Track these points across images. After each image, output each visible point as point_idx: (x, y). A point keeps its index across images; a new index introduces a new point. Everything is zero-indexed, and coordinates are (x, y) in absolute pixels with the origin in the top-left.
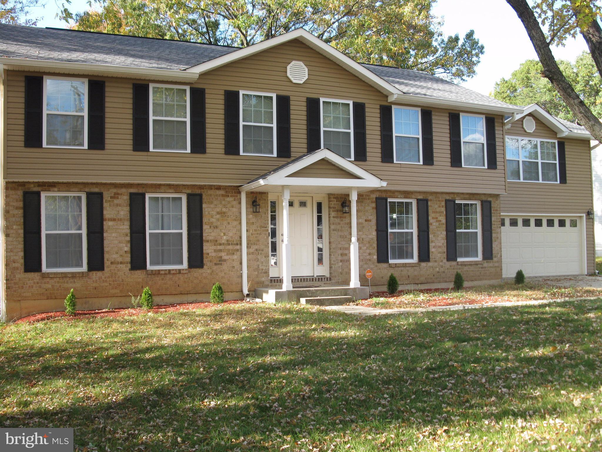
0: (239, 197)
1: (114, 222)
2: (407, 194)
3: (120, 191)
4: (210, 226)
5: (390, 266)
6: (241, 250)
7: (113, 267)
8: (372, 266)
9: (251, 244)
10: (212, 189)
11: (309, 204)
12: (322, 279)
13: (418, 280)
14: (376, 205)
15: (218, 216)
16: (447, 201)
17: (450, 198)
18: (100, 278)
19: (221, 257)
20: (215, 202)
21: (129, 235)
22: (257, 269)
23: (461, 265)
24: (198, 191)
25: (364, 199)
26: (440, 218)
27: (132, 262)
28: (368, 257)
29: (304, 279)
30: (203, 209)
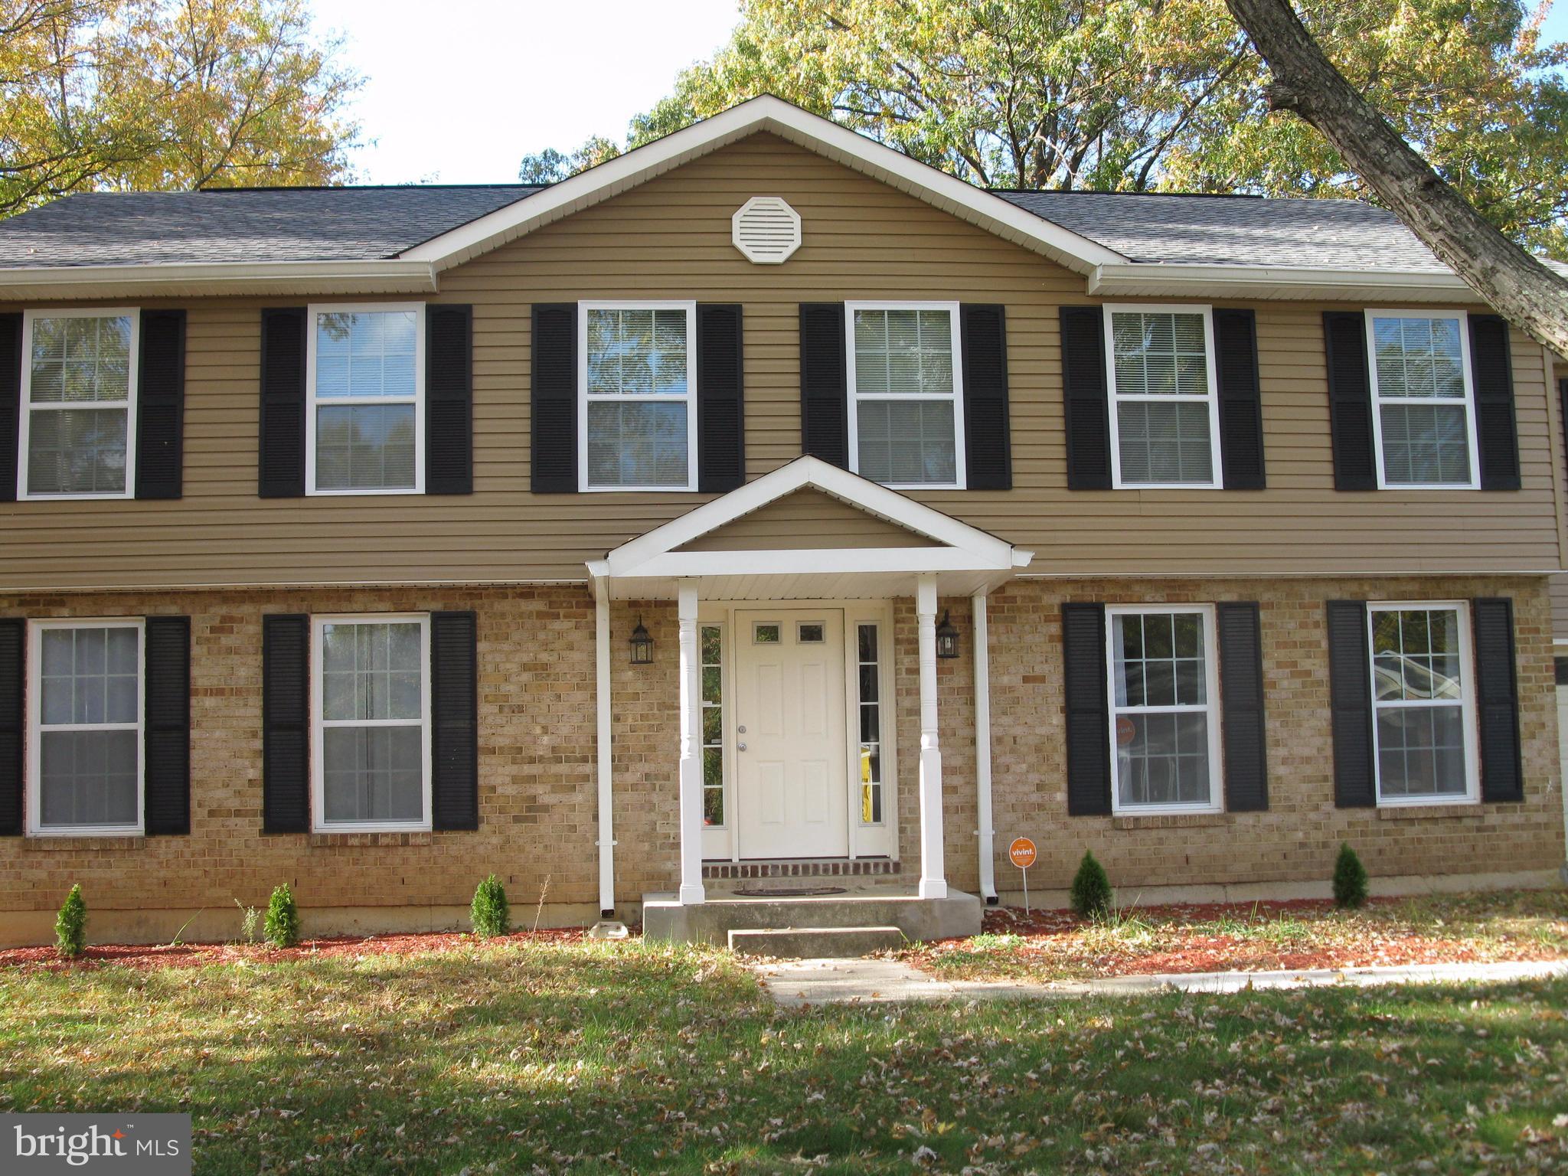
0: (589, 618)
1: (219, 698)
2: (1175, 588)
3: (237, 611)
4: (501, 708)
5: (1118, 825)
6: (593, 777)
7: (215, 824)
8: (1051, 826)
9: (631, 759)
10: (506, 597)
11: (830, 633)
12: (867, 866)
13: (1225, 871)
14: (1065, 628)
15: (526, 677)
16: (1331, 606)
17: (1346, 597)
18: (179, 855)
19: (534, 798)
20: (516, 636)
21: (261, 734)
22: (650, 834)
23: (1395, 820)
24: (465, 605)
25: (1019, 609)
26: (1306, 664)
27: (267, 813)
28: (1035, 798)
29: (806, 868)
30: (480, 658)
